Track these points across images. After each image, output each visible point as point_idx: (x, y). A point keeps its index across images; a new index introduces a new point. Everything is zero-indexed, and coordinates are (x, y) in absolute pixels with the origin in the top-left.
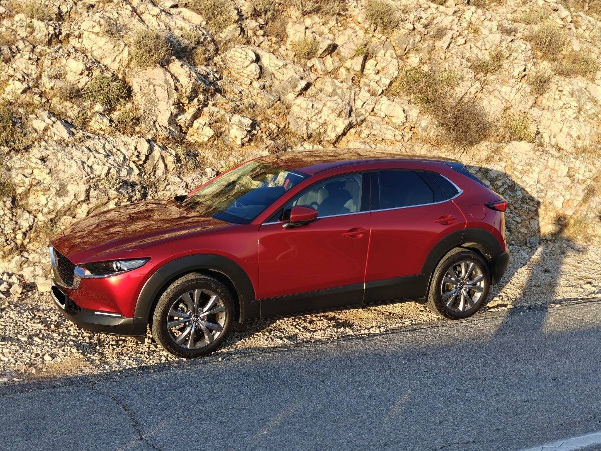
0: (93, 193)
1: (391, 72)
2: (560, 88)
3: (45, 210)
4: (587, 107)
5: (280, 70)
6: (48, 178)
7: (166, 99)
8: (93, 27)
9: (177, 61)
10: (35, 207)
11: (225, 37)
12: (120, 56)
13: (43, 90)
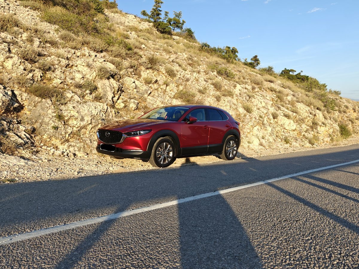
0: (93, 121)
1: (175, 91)
2: (224, 100)
3: (76, 126)
4: (233, 106)
5: (142, 86)
6: (77, 114)
7: (110, 91)
8: (82, 63)
9: (112, 78)
10: (72, 125)
11: (122, 74)
12: (92, 75)
13: (68, 83)
